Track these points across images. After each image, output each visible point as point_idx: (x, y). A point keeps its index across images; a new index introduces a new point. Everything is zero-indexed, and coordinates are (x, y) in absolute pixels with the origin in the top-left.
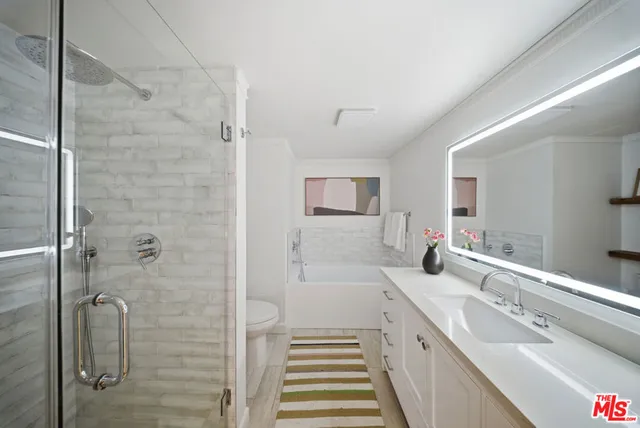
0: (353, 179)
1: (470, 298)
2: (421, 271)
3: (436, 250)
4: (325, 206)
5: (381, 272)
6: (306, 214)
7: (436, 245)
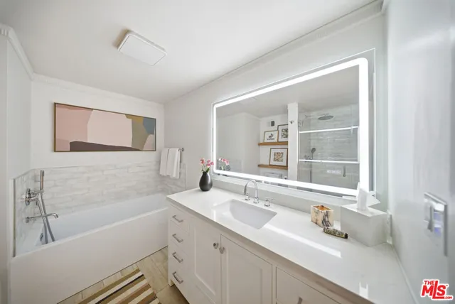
0: (128, 116)
1: (233, 201)
2: (198, 191)
3: (208, 174)
4: (89, 141)
5: (168, 199)
6: (55, 151)
7: (208, 169)
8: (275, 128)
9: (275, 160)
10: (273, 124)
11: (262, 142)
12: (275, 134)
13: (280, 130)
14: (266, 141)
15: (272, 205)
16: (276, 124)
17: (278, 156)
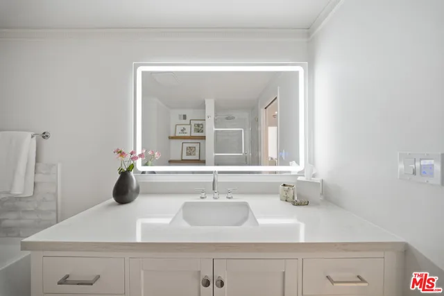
7: (132, 166)
8: (187, 121)
9: (188, 154)
10: (185, 117)
11: (172, 135)
12: (188, 128)
13: (193, 124)
14: (178, 135)
15: (234, 196)
16: (188, 118)
17: (190, 151)
